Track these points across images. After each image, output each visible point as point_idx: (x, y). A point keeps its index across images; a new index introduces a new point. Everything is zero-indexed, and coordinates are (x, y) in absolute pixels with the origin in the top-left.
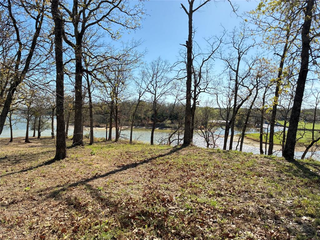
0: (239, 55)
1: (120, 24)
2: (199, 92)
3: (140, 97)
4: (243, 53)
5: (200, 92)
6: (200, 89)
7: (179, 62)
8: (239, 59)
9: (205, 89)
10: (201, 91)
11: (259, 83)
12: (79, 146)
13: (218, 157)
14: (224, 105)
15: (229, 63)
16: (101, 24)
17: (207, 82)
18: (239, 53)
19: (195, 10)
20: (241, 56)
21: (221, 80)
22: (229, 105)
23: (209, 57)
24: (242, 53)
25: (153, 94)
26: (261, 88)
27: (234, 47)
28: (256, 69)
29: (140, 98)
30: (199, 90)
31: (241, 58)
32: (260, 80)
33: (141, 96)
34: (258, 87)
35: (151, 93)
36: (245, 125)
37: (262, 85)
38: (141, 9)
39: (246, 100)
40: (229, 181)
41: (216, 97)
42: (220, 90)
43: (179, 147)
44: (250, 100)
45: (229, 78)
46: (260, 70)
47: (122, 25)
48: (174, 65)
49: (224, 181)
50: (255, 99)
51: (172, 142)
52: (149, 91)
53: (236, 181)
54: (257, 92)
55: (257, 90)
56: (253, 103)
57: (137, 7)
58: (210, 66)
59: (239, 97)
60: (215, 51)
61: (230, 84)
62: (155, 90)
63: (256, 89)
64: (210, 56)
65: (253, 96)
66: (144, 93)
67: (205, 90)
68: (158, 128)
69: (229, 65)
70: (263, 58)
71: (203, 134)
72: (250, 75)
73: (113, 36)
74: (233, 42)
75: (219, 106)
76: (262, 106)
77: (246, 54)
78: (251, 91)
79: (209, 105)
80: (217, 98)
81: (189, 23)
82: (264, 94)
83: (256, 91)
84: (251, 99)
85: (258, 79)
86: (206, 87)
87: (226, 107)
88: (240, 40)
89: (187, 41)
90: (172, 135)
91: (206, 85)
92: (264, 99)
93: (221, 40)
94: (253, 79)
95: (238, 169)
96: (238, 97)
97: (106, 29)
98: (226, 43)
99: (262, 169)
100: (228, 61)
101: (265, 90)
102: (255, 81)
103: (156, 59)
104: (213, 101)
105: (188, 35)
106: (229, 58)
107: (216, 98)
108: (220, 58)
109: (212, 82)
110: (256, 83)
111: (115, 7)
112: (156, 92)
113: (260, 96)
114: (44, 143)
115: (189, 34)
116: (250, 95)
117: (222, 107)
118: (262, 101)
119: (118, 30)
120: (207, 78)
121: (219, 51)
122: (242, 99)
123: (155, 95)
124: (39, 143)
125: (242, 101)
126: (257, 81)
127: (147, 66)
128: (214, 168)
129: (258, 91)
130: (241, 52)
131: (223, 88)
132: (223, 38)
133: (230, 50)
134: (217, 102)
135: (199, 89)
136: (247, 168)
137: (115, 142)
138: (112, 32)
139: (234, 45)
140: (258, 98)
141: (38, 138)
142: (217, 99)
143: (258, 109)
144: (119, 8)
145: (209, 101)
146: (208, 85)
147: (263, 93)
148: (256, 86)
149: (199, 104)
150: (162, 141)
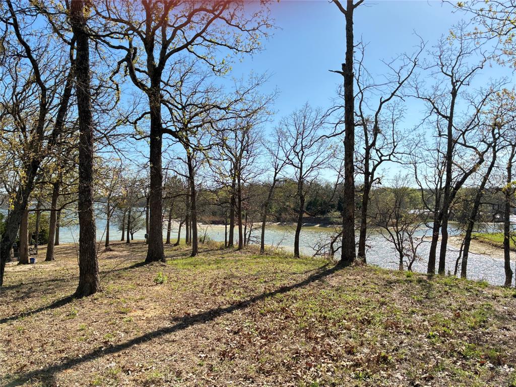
0: (454, 87)
1: (225, 45)
2: (379, 161)
3: (276, 173)
4: (462, 82)
5: (382, 161)
6: (382, 155)
7: (336, 108)
8: (454, 93)
9: (390, 155)
10: (383, 158)
11: (498, 138)
12: (156, 263)
13: (405, 295)
14: (428, 183)
15: (433, 104)
16: (192, 50)
17: (394, 142)
18: (453, 83)
19: (358, 4)
20: (458, 88)
21: (422, 138)
22: (439, 183)
23: (393, 94)
24: (459, 83)
25: (298, 168)
26: (502, 148)
27: (443, 72)
28: (491, 112)
29: (275, 176)
30: (380, 158)
31: (458, 92)
32: (499, 133)
33: (277, 171)
34: (497, 147)
35: (294, 166)
36: (471, 222)
37: (504, 143)
38: (265, 19)
39: (471, 172)
40: (414, 380)
41: (414, 168)
42: (420, 156)
43: (331, 267)
44: (480, 172)
45: (436, 134)
46: (499, 114)
47: (228, 46)
48: (328, 114)
49: (401, 378)
50: (490, 169)
51: (337, 250)
52: (291, 162)
53: (432, 378)
54: (495, 157)
55: (495, 152)
56: (486, 178)
57: (259, 14)
58: (398, 113)
59: (456, 167)
60: (403, 81)
61: (439, 144)
62: (301, 161)
63: (492, 150)
64: (395, 92)
65: (486, 163)
66: (282, 166)
67: (392, 156)
68: (318, 225)
69: (435, 108)
70: (505, 90)
71: (391, 237)
72: (480, 124)
73: (216, 69)
74: (440, 63)
75: (421, 186)
76: (506, 183)
77: (468, 85)
78: (481, 155)
79: (401, 184)
80: (416, 171)
81: (346, 29)
82: (510, 160)
83: (492, 155)
84: (483, 169)
85: (496, 131)
86: (392, 151)
87: (433, 187)
88: (454, 57)
89: (343, 65)
90: (336, 237)
91: (392, 148)
92: (509, 169)
93: (416, 61)
94: (485, 133)
95: (444, 334)
96: (454, 167)
97: (202, 58)
98: (425, 66)
99: (507, 332)
100: (431, 100)
101: (510, 152)
102: (491, 135)
103: (301, 108)
104: (409, 176)
105: (346, 51)
106: (433, 96)
107: (414, 172)
108: (416, 95)
109: (405, 141)
110: (492, 140)
111: (216, 17)
112: (302, 164)
113: (501, 163)
114: (132, 251)
115: (348, 50)
116: (480, 163)
117: (424, 186)
118: (506, 173)
119: (225, 58)
120: (393, 134)
121: (412, 83)
122: (464, 172)
123: (301, 169)
124: (124, 251)
125: (464, 174)
126: (494, 135)
127: (286, 121)
128: (386, 329)
129: (497, 154)
130: (457, 81)
131: (425, 153)
132: (420, 58)
133: (435, 78)
134: (416, 178)
135: (380, 155)
136: (469, 332)
137: (237, 250)
138: (213, 62)
139: (442, 69)
140: (497, 167)
141: (127, 243)
142: (416, 173)
143: (498, 189)
144: (225, 20)
145: (402, 177)
146: (395, 147)
147: (508, 157)
148: (493, 145)
149: (381, 184)
150: (321, 248)
